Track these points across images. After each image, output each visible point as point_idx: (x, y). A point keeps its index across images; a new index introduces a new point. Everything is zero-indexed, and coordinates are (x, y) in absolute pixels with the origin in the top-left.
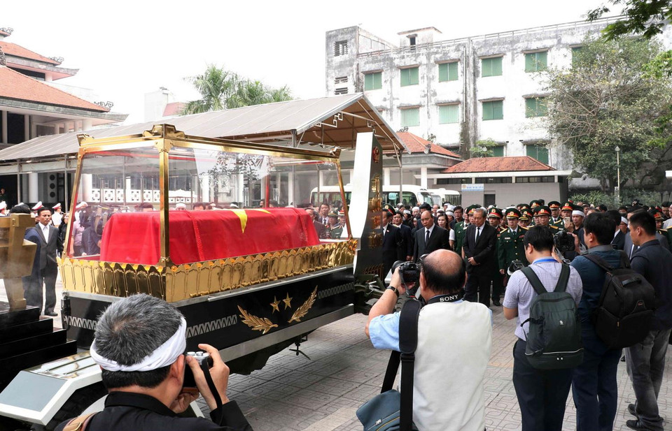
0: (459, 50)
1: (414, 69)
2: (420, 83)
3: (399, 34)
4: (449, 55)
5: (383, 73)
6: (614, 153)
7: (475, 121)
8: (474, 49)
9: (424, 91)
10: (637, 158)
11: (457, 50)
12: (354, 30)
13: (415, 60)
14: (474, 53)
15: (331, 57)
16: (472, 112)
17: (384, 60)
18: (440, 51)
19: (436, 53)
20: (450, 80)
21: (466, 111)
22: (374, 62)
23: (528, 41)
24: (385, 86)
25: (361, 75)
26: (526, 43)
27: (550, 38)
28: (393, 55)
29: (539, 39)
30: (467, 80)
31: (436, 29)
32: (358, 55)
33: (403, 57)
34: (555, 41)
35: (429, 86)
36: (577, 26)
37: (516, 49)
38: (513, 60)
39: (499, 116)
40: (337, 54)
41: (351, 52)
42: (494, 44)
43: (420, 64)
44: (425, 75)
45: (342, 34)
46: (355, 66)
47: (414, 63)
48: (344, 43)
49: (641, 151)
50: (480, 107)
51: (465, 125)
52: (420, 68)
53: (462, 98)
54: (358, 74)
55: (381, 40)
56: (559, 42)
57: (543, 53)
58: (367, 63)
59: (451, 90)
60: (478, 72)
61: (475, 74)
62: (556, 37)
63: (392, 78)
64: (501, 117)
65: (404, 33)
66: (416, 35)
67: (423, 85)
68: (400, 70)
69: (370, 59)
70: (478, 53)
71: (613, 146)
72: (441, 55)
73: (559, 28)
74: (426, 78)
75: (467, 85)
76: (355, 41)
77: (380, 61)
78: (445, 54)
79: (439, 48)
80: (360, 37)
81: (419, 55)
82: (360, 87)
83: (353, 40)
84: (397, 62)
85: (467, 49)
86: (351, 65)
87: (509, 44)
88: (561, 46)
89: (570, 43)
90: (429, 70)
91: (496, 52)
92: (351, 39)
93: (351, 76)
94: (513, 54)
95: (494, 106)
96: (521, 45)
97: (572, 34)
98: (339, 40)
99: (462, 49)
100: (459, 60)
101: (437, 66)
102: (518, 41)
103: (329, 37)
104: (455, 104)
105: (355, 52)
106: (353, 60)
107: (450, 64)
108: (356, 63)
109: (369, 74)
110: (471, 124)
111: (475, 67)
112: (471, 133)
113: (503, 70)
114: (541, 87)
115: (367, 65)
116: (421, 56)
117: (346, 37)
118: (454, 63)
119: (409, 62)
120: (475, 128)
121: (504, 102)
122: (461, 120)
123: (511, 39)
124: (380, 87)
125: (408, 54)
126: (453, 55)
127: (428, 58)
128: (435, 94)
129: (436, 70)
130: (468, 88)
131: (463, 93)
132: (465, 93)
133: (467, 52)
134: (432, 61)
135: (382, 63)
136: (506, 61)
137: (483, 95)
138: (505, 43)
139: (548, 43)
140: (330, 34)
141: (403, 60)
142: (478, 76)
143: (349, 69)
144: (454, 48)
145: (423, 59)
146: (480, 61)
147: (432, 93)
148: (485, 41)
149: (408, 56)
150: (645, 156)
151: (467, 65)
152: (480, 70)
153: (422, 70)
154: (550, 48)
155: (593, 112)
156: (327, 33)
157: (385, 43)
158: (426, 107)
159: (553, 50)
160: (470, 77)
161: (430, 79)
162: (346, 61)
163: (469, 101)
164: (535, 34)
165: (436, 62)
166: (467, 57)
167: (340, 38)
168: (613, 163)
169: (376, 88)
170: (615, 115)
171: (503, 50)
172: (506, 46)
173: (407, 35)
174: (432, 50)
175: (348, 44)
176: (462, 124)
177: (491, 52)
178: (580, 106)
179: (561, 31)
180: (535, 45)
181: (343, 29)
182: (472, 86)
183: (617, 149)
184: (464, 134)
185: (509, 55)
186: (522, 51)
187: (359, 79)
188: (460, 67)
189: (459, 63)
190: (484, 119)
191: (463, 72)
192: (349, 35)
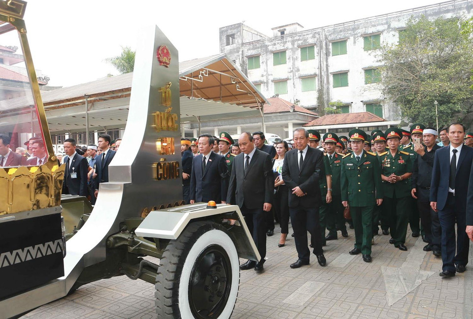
0: (315, 37)
1: (283, 52)
2: (287, 62)
3: (272, 29)
4: (308, 41)
5: (261, 57)
6: (433, 106)
7: (328, 88)
8: (326, 36)
9: (290, 68)
10: (451, 110)
11: (314, 37)
12: (239, 26)
13: (283, 46)
14: (326, 38)
15: (224, 47)
16: (325, 82)
17: (261, 47)
18: (301, 38)
19: (299, 40)
20: (309, 59)
21: (321, 82)
22: (254, 49)
23: (365, 27)
24: (263, 66)
25: (245, 58)
26: (364, 29)
27: (382, 24)
28: (267, 43)
29: (374, 26)
30: (322, 59)
31: (299, 25)
32: (243, 44)
33: (275, 44)
34: (386, 26)
35: (294, 64)
36: (403, 14)
37: (357, 34)
38: (355, 42)
39: (345, 84)
40: (228, 44)
41: (238, 42)
42: (341, 31)
43: (287, 49)
44: (291, 57)
45: (231, 29)
46: (240, 52)
47: (283, 48)
48: (233, 36)
49: (454, 103)
50: (331, 78)
51: (321, 92)
52: (287, 52)
53: (318, 72)
54: (243, 58)
55: (260, 33)
56: (389, 27)
57: (377, 36)
58: (249, 49)
59: (310, 67)
60: (329, 52)
61: (327, 54)
62: (387, 23)
63: (267, 60)
64: (346, 85)
65: (276, 28)
66: (285, 29)
67: (289, 64)
68: (272, 54)
69: (251, 46)
70: (329, 38)
71: (433, 101)
72: (302, 41)
73: (389, 17)
74: (291, 59)
75: (322, 62)
76: (240, 34)
77: (258, 48)
78: (305, 40)
79: (301, 36)
80: (244, 31)
81: (286, 42)
82: (245, 68)
83: (239, 33)
84: (270, 48)
85: (321, 36)
86: (238, 52)
87: (352, 30)
88: (390, 30)
89: (397, 27)
90: (294, 52)
91: (342, 37)
92: (237, 33)
93: (238, 60)
94: (355, 38)
95: (341, 77)
96: (361, 31)
97: (399, 20)
98: (229, 34)
99: (317, 36)
100: (315, 44)
101: (300, 49)
102: (358, 28)
103: (222, 31)
104: (312, 77)
105: (240, 42)
106: (239, 48)
107: (309, 47)
108: (241, 50)
109: (250, 58)
110: (325, 91)
111: (327, 49)
112: (325, 97)
113: (348, 50)
114: (376, 59)
115: (249, 51)
116: (288, 43)
117: (234, 31)
118: (312, 47)
119: (279, 47)
120: (328, 93)
121: (349, 73)
122: (317, 88)
123: (353, 27)
124: (259, 67)
125: (278, 42)
126: (311, 41)
127: (293, 44)
128: (298, 70)
129: (299, 53)
130: (322, 65)
131: (318, 68)
132: (320, 68)
133: (321, 38)
134: (296, 46)
135: (260, 49)
136: (349, 43)
137: (333, 69)
138: (348, 30)
139: (380, 28)
140: (222, 29)
141: (275, 47)
142: (329, 56)
143: (236, 54)
144: (311, 35)
145: (289, 45)
146: (331, 44)
147: (296, 69)
148: (334, 29)
149: (278, 43)
150: (458, 107)
151: (321, 47)
152: (331, 51)
153: (288, 53)
154: (382, 32)
155: (416, 76)
156: (220, 29)
157: (262, 36)
158: (292, 79)
159: (384, 33)
160: (323, 56)
161: (294, 59)
162: (234, 49)
163: (323, 74)
164: (371, 22)
165: (299, 46)
166: (321, 42)
167: (230, 32)
168: (433, 113)
169: (256, 68)
170: (433, 77)
171: (347, 35)
172: (350, 32)
173: (279, 29)
174: (295, 38)
175: (235, 36)
176: (318, 91)
177: (338, 37)
178: (406, 72)
179: (390, 18)
180: (371, 30)
181: (231, 26)
182: (325, 63)
183: (436, 102)
184: (320, 98)
185: (352, 38)
186: (362, 35)
187: (243, 62)
188: (316, 49)
189: (315, 47)
190: (334, 87)
191: (318, 53)
192: (235, 30)
